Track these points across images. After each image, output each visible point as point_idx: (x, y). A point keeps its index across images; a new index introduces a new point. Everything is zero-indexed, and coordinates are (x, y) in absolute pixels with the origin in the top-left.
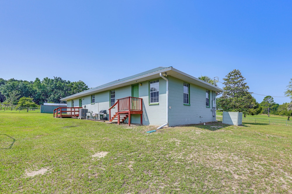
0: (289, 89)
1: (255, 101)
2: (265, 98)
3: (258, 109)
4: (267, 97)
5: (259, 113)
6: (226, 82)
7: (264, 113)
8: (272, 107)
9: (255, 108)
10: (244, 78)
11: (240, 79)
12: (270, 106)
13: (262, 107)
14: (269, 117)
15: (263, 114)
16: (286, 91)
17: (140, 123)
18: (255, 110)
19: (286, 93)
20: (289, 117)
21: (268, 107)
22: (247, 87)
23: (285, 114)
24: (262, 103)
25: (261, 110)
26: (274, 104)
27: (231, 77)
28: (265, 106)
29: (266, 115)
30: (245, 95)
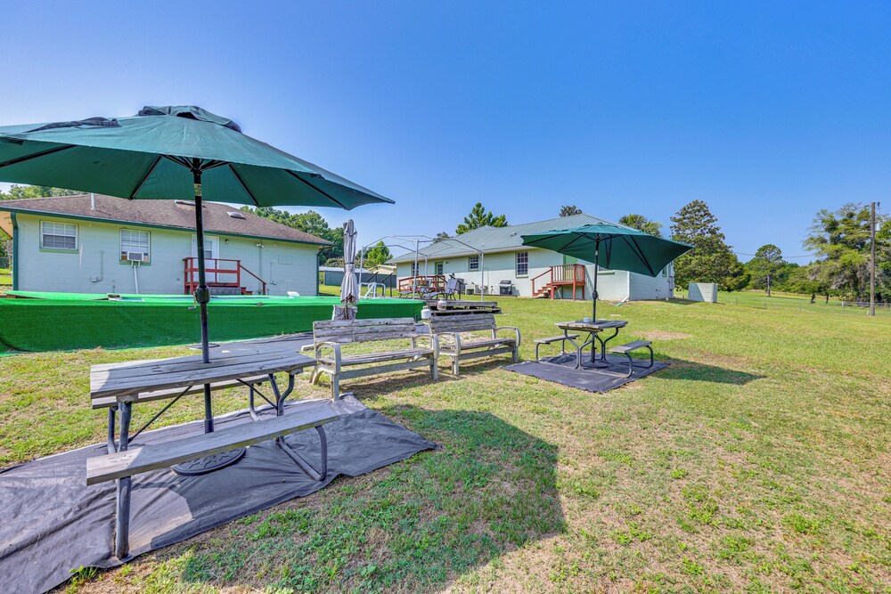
0: (813, 234)
1: (735, 260)
2: (760, 250)
3: (743, 278)
4: (764, 249)
5: (743, 287)
6: (676, 224)
7: (755, 287)
8: (778, 272)
9: (735, 275)
10: (714, 218)
11: (706, 218)
12: (773, 270)
13: (752, 272)
14: (770, 296)
15: (754, 290)
16: (806, 238)
17: (581, 297)
18: (735, 279)
19: (807, 242)
20: (813, 297)
21: (768, 272)
22: (721, 235)
23: (803, 289)
24: (753, 262)
25: (749, 280)
26: (783, 265)
27: (688, 215)
28: (759, 269)
29: (762, 292)
30: (717, 252)
